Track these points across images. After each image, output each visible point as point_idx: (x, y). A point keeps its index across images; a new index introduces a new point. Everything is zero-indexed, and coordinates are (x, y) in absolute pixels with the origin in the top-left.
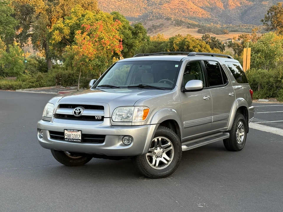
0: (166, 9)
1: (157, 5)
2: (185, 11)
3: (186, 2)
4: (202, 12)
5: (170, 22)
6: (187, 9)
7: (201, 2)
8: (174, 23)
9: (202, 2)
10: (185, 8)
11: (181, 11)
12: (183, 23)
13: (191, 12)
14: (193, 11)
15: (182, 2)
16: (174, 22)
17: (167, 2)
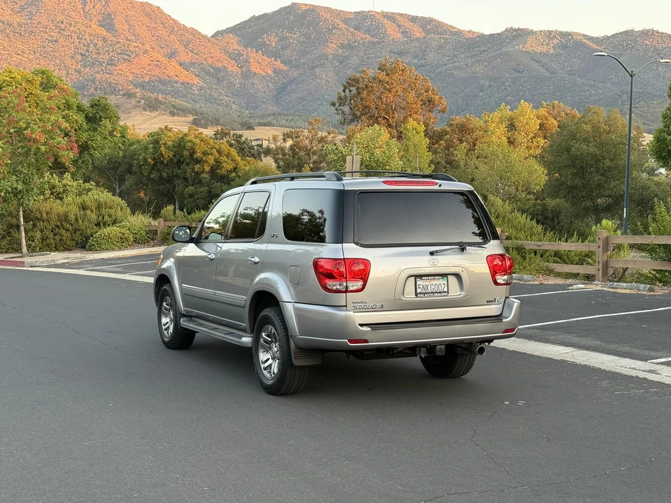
0: (123, 75)
1: (104, 65)
2: (164, 80)
3: (166, 62)
4: (198, 85)
5: (133, 101)
6: (167, 76)
8: (141, 104)
10: (163, 73)
11: (155, 79)
12: (162, 105)
13: (176, 82)
14: (181, 81)
15: (156, 61)
16: (143, 101)
17: (124, 60)
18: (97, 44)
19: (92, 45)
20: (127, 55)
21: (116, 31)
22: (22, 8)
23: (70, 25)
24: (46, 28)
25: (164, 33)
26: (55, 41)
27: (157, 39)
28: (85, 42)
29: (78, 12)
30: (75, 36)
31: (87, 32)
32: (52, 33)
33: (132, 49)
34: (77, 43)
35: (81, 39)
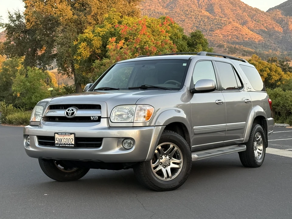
0: (218, 36)
1: (208, 31)
2: (239, 37)
3: (240, 27)
4: (258, 39)
5: (223, 49)
6: (241, 35)
7: (257, 27)
8: (227, 51)
9: (259, 28)
10: (239, 34)
11: (235, 37)
12: (238, 50)
13: (246, 38)
14: (249, 37)
15: (235, 27)
16: (228, 49)
17: (218, 28)
18: (204, 21)
19: (202, 21)
20: (220, 25)
21: (215, 13)
22: (168, 5)
23: (191, 12)
24: (179, 14)
25: (240, 12)
26: (183, 21)
27: (236, 15)
28: (198, 20)
29: (195, 5)
30: (193, 17)
31: (200, 15)
32: (182, 17)
33: (222, 22)
34: (194, 21)
35: (196, 18)
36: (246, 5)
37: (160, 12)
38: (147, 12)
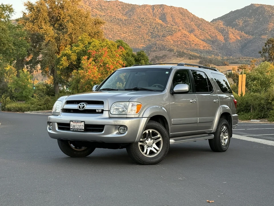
0: (169, 41)
1: (161, 37)
2: (187, 43)
3: (188, 35)
4: (203, 45)
5: (172, 53)
6: (189, 41)
7: (202, 35)
8: (176, 54)
9: (204, 35)
10: (187, 40)
11: (183, 43)
12: (186, 54)
13: (193, 44)
14: (195, 43)
15: (184, 34)
16: (177, 53)
17: (170, 34)
18: (158, 28)
19: (156, 28)
20: (171, 32)
21: (167, 21)
22: (127, 13)
23: (147, 19)
24: (136, 21)
25: (188, 21)
26: (140, 27)
27: (185, 24)
28: (153, 27)
29: (150, 13)
30: (148, 24)
31: (154, 22)
32: (139, 24)
33: (173, 29)
34: (149, 27)
35: (151, 25)
36: (194, 15)
37: (120, 19)
38: (108, 18)
